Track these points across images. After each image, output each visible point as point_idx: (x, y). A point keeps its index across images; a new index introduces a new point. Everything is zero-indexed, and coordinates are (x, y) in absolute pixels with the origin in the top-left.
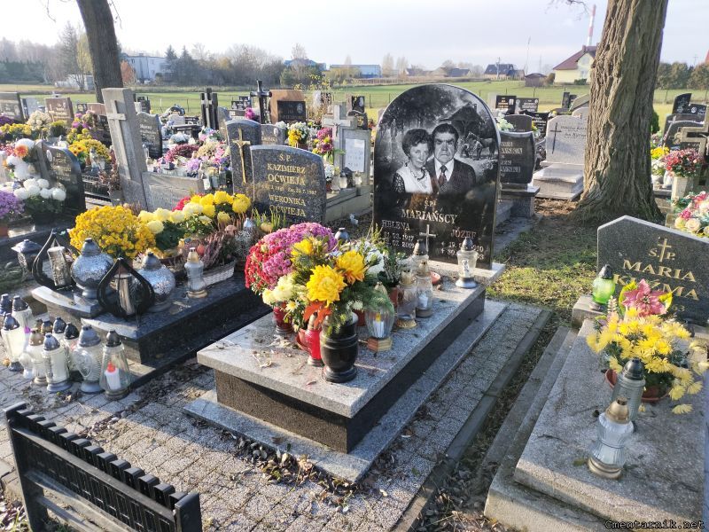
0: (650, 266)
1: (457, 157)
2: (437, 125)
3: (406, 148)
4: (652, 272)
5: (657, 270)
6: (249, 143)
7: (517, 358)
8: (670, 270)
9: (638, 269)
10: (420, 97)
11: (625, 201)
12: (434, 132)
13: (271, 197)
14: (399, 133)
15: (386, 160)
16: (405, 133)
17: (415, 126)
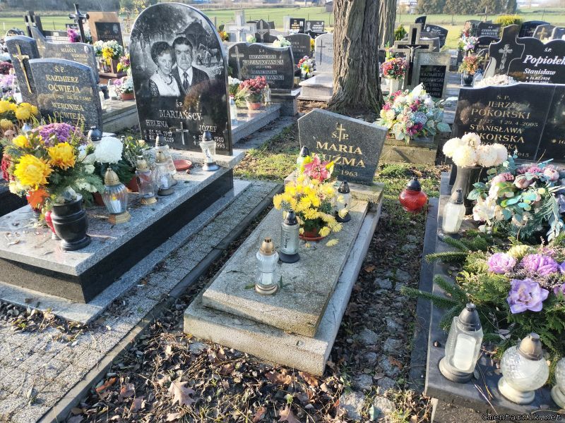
0: (333, 145)
1: (194, 64)
2: (175, 38)
3: (154, 57)
4: (335, 149)
5: (338, 148)
6: (27, 57)
7: (248, 220)
8: (346, 147)
9: (326, 148)
10: (158, 14)
11: (361, 100)
12: (174, 44)
13: (54, 105)
14: (147, 45)
15: (140, 69)
16: (152, 45)
17: (158, 39)
